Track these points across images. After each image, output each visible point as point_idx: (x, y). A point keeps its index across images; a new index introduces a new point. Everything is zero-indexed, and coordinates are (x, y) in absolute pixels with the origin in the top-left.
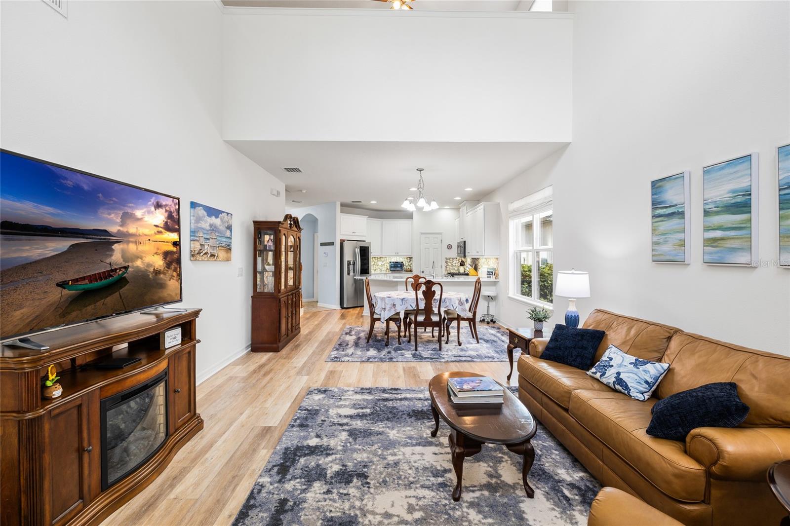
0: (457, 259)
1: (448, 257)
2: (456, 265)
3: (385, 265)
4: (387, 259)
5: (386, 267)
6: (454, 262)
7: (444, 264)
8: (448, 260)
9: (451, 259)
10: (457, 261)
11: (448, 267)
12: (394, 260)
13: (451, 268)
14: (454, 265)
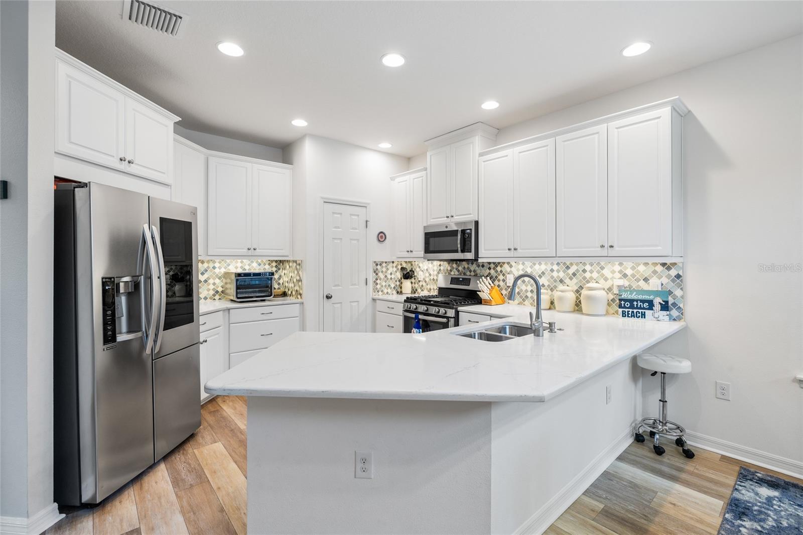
0: (395, 265)
1: (378, 260)
2: (393, 276)
3: (211, 281)
4: (217, 265)
5: (211, 287)
6: (389, 272)
7: (371, 277)
8: (379, 267)
9: (384, 265)
10: (395, 269)
11: (378, 281)
12: (237, 267)
13: (384, 284)
14: (389, 277)
